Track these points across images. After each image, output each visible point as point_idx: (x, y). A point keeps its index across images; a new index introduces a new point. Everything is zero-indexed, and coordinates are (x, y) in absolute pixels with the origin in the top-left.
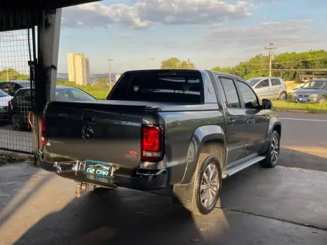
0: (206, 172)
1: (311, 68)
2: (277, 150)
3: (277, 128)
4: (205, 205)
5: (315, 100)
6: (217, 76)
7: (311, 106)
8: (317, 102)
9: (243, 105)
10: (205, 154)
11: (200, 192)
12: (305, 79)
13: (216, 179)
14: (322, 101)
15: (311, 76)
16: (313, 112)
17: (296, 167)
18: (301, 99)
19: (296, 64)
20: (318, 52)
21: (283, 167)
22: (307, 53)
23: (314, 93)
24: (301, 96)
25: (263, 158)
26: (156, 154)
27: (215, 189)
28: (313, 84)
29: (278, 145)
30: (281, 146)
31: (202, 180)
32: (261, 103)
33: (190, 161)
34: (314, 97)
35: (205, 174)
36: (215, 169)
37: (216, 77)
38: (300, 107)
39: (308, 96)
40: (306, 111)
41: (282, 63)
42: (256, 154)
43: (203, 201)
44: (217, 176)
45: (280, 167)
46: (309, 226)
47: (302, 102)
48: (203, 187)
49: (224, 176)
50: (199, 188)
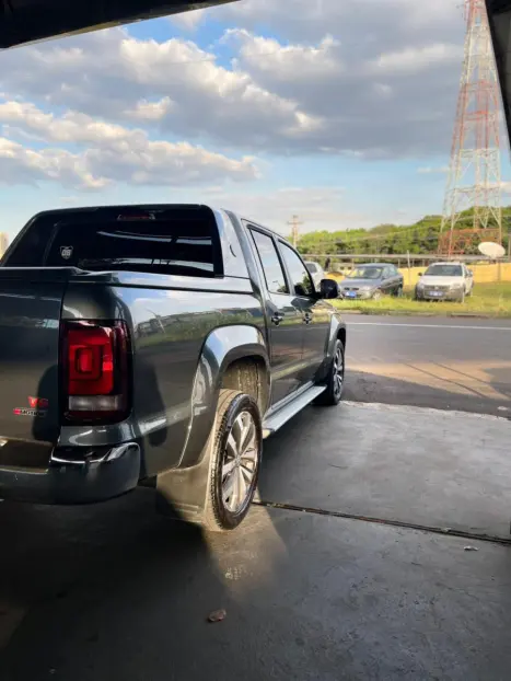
0: (233, 434)
1: (349, 253)
2: (341, 373)
3: (341, 334)
4: (231, 507)
5: (368, 294)
6: (245, 224)
7: (363, 304)
8: (371, 297)
9: (292, 289)
10: (229, 391)
11: (221, 481)
12: (342, 268)
13: (252, 444)
14: (377, 296)
15: (349, 265)
16: (366, 312)
17: (374, 401)
18: (347, 294)
19: (329, 247)
20: (357, 231)
21: (352, 403)
22: (342, 233)
23: (365, 284)
24: (348, 289)
25: (322, 389)
26: (105, 404)
27: (250, 465)
28: (362, 272)
29: (343, 364)
30: (346, 367)
31: (225, 454)
32: (318, 290)
33: (197, 412)
34: (366, 290)
35: (230, 436)
36: (249, 422)
37: (243, 225)
38: (349, 306)
39: (357, 289)
40: (358, 311)
41: (309, 245)
42: (310, 383)
43: (227, 500)
44: (254, 437)
45: (346, 402)
46: (450, 533)
47: (349, 298)
48: (226, 468)
49: (265, 434)
50: (220, 472)
